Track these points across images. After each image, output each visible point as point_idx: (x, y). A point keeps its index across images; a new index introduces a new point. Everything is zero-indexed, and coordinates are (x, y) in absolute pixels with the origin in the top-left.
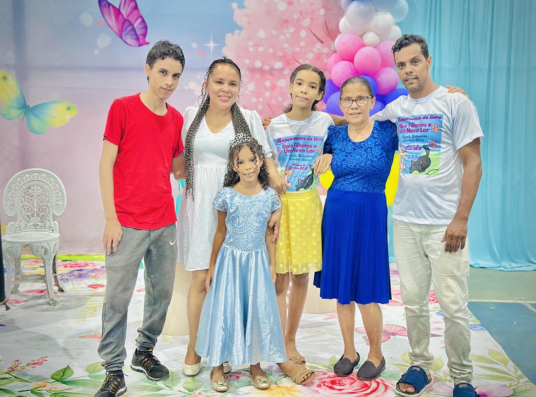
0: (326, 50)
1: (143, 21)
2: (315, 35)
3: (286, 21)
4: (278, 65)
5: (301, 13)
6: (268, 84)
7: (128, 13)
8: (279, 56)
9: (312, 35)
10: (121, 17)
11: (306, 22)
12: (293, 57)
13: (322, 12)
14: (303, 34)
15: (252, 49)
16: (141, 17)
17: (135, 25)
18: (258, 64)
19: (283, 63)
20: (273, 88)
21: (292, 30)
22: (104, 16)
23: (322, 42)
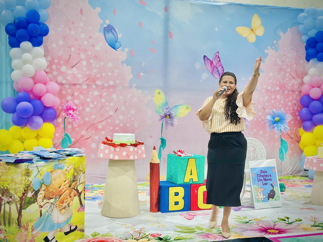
0: (296, 82)
1: (222, 67)
2: (292, 76)
3: (281, 69)
4: (278, 88)
5: (287, 66)
6: (273, 97)
7: (216, 63)
8: (278, 85)
9: (291, 76)
10: (213, 65)
11: (289, 70)
12: (283, 85)
13: (295, 66)
14: (287, 75)
15: (267, 81)
16: (222, 65)
17: (219, 69)
18: (269, 88)
19: (279, 88)
20: (275, 98)
21: (283, 73)
22: (205, 64)
23: (295, 79)
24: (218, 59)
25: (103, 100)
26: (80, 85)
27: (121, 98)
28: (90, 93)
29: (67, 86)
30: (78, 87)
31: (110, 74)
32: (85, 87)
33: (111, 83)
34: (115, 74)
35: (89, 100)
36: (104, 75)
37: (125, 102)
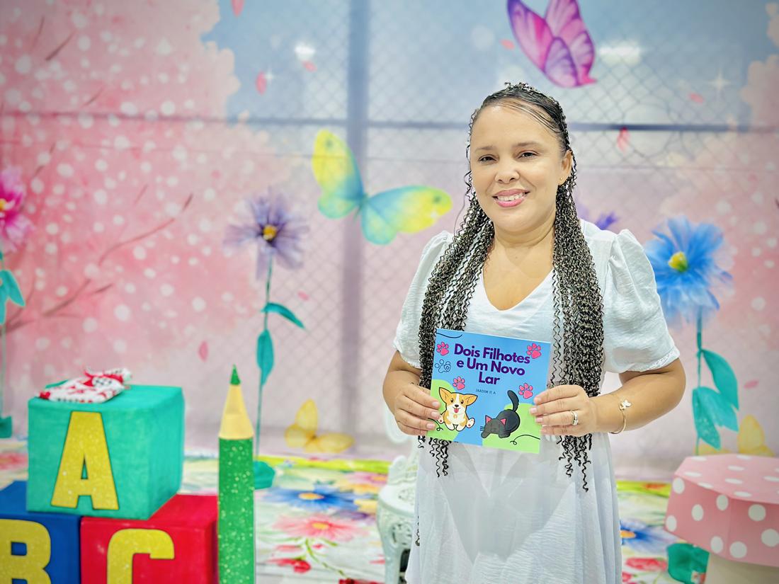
1: (589, 40)
7: (561, 24)
10: (546, 33)
22: (514, 30)
24: (571, 10)
25: (146, 167)
26: (73, 115)
27: (202, 159)
28: (105, 142)
29: (35, 121)
30: (66, 122)
31: (164, 78)
32: (87, 123)
33: (168, 109)
34: (182, 79)
35: (101, 165)
36: (144, 80)
37: (216, 174)
